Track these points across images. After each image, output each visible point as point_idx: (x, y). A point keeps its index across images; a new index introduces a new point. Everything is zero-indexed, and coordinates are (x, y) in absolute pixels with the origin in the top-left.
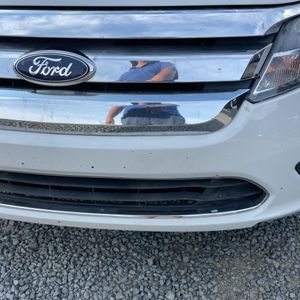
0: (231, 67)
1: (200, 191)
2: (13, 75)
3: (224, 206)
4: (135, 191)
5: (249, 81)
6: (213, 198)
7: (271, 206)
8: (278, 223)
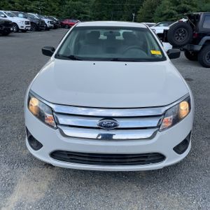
0: (154, 122)
1: (146, 157)
2: (97, 126)
3: (154, 162)
4: (127, 158)
5: (159, 126)
6: (150, 159)
7: (168, 161)
8: (170, 166)
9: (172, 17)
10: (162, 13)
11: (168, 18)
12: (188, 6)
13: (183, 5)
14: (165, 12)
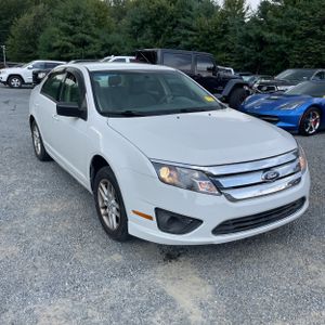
9: (67, 52)
10: (50, 46)
11: (61, 52)
12: (88, 37)
13: (80, 35)
14: (55, 44)
